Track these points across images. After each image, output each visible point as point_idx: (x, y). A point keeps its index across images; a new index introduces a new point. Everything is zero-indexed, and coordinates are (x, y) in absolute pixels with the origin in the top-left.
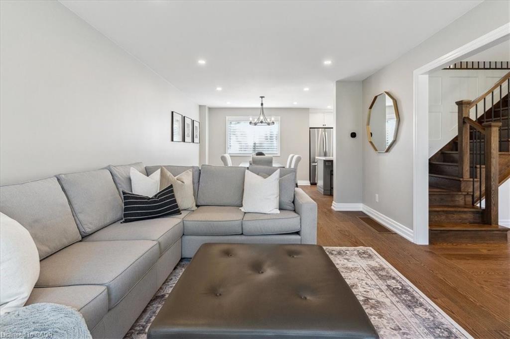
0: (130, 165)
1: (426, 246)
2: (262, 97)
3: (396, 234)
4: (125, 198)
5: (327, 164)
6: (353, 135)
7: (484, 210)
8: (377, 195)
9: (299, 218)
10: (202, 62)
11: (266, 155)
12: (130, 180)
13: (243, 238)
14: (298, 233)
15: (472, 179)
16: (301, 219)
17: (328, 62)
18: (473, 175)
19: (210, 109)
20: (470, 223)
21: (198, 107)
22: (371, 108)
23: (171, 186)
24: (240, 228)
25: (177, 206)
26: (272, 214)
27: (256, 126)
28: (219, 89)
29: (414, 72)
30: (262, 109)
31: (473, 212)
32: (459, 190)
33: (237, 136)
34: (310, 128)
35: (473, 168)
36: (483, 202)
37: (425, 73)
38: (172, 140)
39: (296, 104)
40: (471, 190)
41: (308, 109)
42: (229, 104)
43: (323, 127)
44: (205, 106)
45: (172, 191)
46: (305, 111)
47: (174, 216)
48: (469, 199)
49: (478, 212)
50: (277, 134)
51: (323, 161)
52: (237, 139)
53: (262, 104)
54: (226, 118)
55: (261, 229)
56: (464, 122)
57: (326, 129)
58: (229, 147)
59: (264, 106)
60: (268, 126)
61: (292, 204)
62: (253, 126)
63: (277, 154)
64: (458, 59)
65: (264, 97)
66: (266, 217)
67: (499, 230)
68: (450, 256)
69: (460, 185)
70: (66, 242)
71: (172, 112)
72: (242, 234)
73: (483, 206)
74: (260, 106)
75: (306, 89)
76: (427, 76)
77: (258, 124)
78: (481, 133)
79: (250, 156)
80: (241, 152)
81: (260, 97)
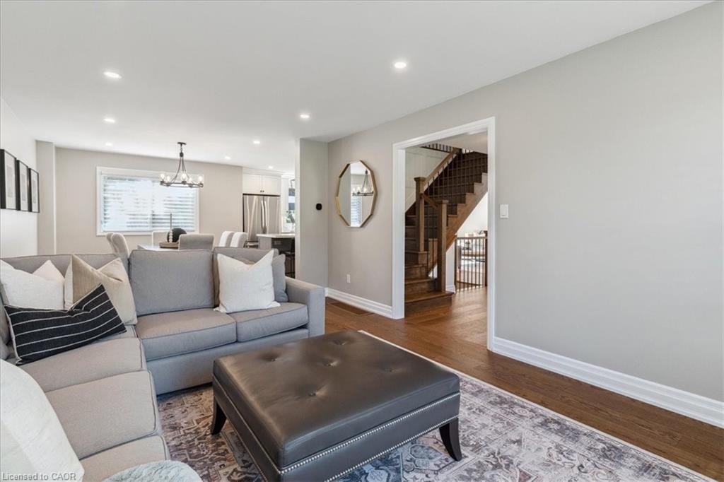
1: (402, 319)
2: (181, 144)
3: (373, 313)
4: (14, 319)
5: (276, 243)
6: (319, 207)
7: (436, 279)
8: (349, 276)
9: (306, 307)
11: (188, 234)
13: (238, 346)
14: (304, 327)
15: (426, 252)
16: (308, 309)
17: (305, 116)
18: (426, 249)
19: (59, 150)
20: (428, 292)
21: (34, 144)
22: (341, 176)
23: (101, 288)
24: (235, 335)
25: (118, 320)
26: (272, 308)
27: (169, 187)
28: (110, 120)
29: (394, 145)
30: (182, 162)
31: (428, 282)
32: (417, 264)
34: (244, 194)
35: (426, 241)
36: (436, 269)
37: (403, 149)
39: (227, 159)
40: (425, 262)
41: (241, 167)
42: (109, 146)
43: (262, 193)
45: (107, 296)
46: (236, 169)
47: (119, 336)
48: (424, 271)
49: (432, 281)
51: (271, 240)
53: (182, 155)
54: (96, 169)
55: (263, 329)
56: (421, 198)
57: (265, 197)
58: (103, 219)
59: (185, 157)
60: (189, 188)
61: (285, 294)
62: (164, 187)
63: (193, 231)
64: (439, 140)
65: (184, 144)
66: (265, 313)
67: (447, 295)
68: (426, 323)
69: (417, 258)
72: (237, 341)
73: (436, 276)
74: (179, 157)
75: (257, 142)
76: (404, 151)
77: (173, 185)
78: (433, 209)
79: (150, 236)
80: (130, 229)
81: (179, 143)
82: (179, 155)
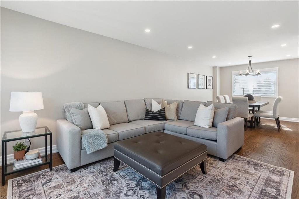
0: (153, 99)
2: (250, 57)
4: (146, 111)
9: (216, 132)
10: (190, 47)
12: (151, 104)
21: (212, 68)
23: (164, 108)
28: (214, 57)
30: (250, 64)
33: (239, 84)
38: (188, 88)
42: (230, 64)
44: (216, 67)
45: (164, 110)
50: (274, 81)
52: (240, 86)
53: (250, 61)
54: (232, 72)
58: (234, 91)
59: (252, 62)
65: (251, 56)
70: (123, 121)
71: (188, 74)
72: (187, 134)
74: (248, 63)
75: (284, 45)
81: (249, 56)
82: (249, 62)
